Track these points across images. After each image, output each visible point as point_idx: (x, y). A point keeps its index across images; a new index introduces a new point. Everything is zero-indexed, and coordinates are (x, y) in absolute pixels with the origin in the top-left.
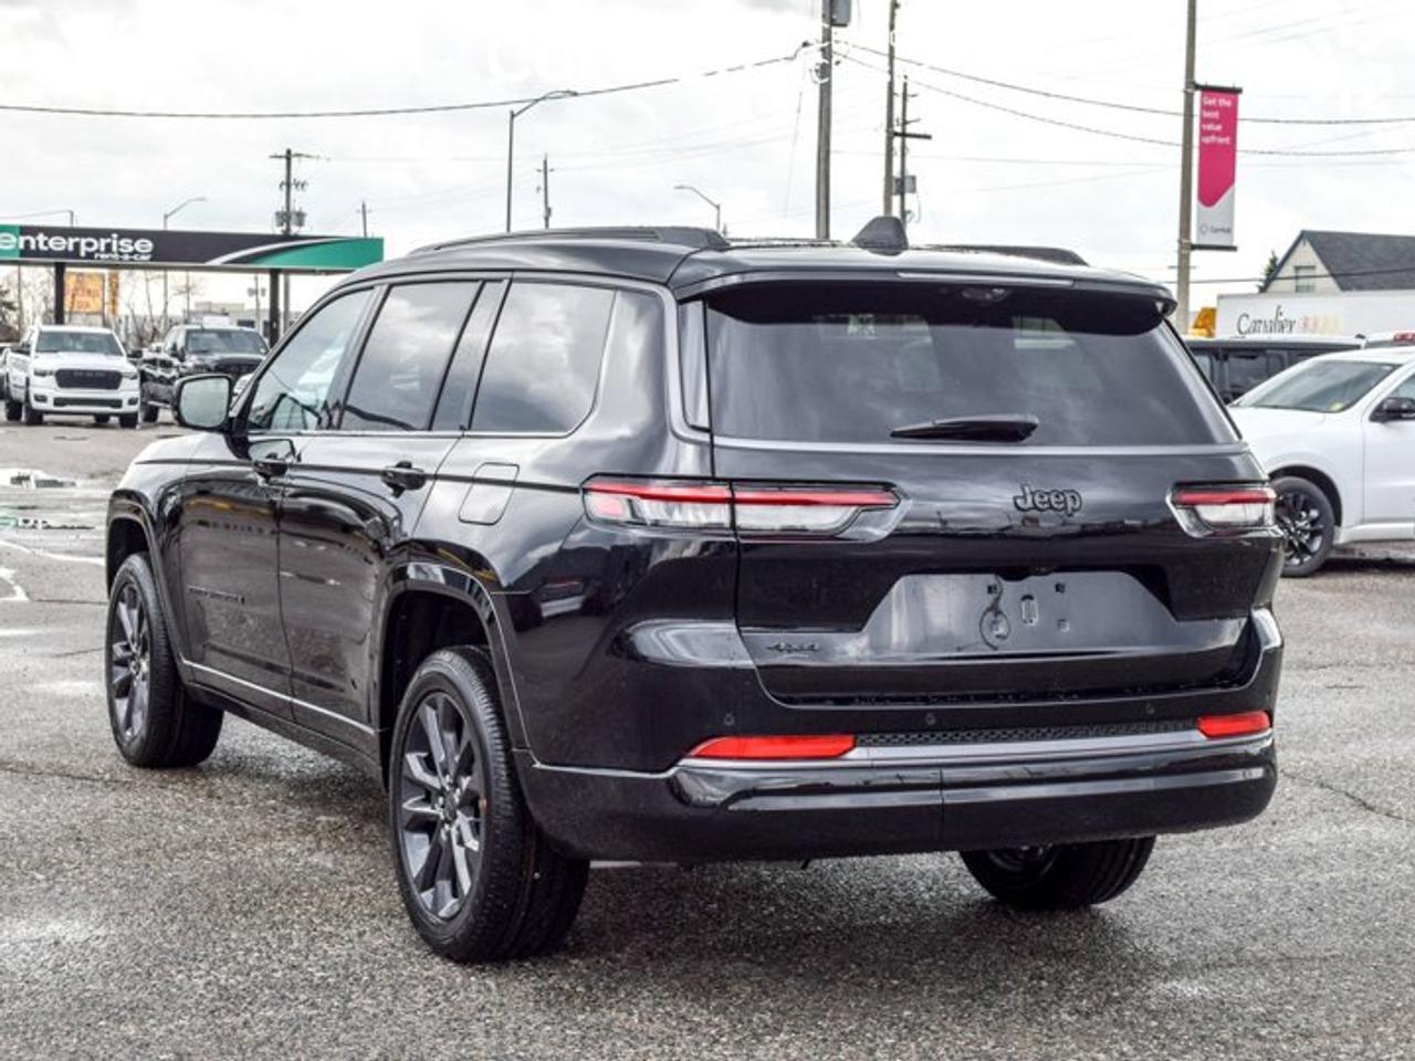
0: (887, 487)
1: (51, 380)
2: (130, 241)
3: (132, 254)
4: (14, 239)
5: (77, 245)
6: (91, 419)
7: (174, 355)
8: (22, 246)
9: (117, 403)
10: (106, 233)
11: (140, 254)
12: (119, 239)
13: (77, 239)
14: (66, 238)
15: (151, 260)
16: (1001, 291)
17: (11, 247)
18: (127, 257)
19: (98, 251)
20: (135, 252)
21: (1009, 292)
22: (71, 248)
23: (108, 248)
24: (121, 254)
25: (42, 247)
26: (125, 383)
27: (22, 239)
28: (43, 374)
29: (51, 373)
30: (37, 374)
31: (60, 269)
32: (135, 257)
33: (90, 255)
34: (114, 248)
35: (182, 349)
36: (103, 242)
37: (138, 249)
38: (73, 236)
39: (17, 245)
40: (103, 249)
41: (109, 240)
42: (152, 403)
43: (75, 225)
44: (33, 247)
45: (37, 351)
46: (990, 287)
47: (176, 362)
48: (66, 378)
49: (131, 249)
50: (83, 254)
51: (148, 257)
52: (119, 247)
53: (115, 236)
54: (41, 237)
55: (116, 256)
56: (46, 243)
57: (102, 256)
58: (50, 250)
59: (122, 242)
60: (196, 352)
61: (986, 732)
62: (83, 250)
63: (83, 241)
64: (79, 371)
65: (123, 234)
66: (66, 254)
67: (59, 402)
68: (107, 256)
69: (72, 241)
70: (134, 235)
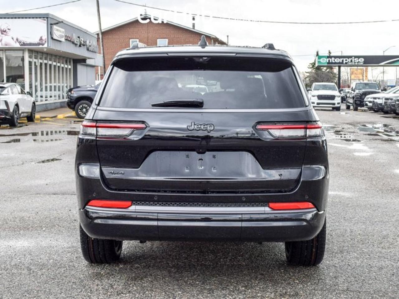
0: (143, 122)
1: (316, 97)
2: (357, 59)
3: (358, 62)
4: (325, 59)
5: (343, 61)
6: (331, 109)
7: (352, 90)
8: (328, 61)
9: (334, 104)
10: (351, 57)
11: (360, 62)
12: (355, 58)
13: (343, 59)
14: (340, 59)
15: (363, 64)
16: (206, 58)
17: (325, 62)
18: (356, 63)
19: (349, 62)
20: (359, 62)
21: (209, 58)
22: (341, 61)
23: (351, 61)
24: (355, 62)
25: (333, 61)
26: (336, 98)
27: (328, 59)
28: (314, 96)
29: (316, 96)
30: (312, 96)
31: (339, 67)
32: (359, 63)
33: (346, 63)
34: (353, 61)
35: (355, 89)
36: (350, 59)
37: (360, 61)
38: (342, 58)
39: (326, 61)
40: (350, 61)
41: (351, 59)
42: (348, 104)
43: (343, 55)
44: (331, 61)
45: (314, 90)
46: (202, 57)
47: (353, 92)
48: (320, 97)
49: (358, 61)
50: (344, 63)
51: (363, 63)
52: (354, 60)
53: (353, 57)
54: (333, 59)
55: (354, 63)
56: (334, 60)
57: (350, 63)
58: (335, 62)
59: (355, 59)
60: (358, 89)
61: (178, 203)
62: (345, 62)
63: (344, 59)
64: (323, 95)
65: (355, 57)
66: (340, 63)
67: (318, 104)
68: (351, 63)
69: (341, 59)
70: (359, 57)
